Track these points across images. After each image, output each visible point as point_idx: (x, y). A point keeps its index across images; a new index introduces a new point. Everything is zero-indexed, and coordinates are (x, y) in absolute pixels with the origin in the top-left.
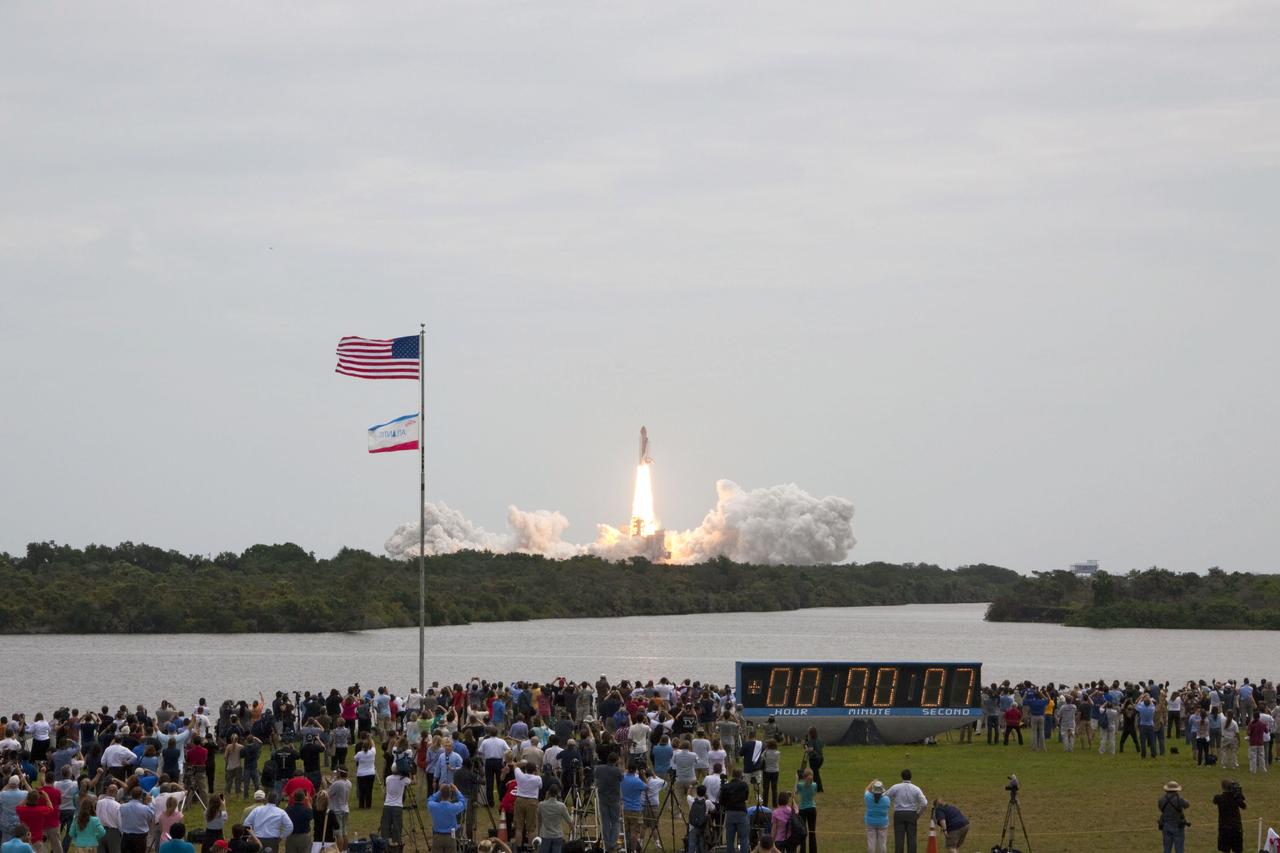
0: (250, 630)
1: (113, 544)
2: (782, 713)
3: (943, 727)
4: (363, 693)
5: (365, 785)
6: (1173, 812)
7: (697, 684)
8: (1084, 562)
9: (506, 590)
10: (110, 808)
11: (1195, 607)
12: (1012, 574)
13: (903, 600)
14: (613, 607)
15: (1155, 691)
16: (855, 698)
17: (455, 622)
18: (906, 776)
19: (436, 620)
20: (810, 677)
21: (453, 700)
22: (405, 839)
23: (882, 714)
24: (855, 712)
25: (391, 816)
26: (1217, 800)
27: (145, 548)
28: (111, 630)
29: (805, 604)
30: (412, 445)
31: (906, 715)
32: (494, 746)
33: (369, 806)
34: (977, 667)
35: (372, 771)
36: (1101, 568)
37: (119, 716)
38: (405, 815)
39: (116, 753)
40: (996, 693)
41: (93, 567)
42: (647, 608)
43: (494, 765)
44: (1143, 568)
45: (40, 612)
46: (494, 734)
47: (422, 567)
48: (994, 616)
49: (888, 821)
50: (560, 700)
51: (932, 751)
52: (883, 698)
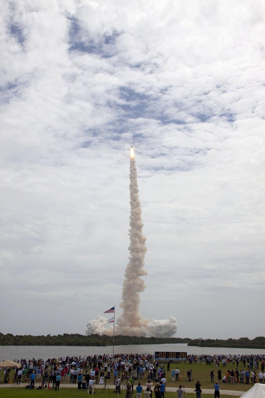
0: (91, 346)
1: (74, 334)
2: (161, 359)
3: (182, 361)
4: (106, 355)
5: (106, 368)
6: (212, 374)
7: (149, 355)
8: (200, 338)
9: (125, 341)
10: (72, 371)
11: (214, 344)
12: (191, 339)
13: (177, 343)
14: (138, 343)
15: (210, 356)
16: (170, 357)
17: (118, 345)
18: (177, 368)
19: (115, 345)
20: (165, 354)
21: (116, 356)
22: (111, 376)
23: (174, 359)
24: (170, 359)
25: (109, 373)
26: (218, 372)
27: (78, 334)
28: (73, 345)
29: (164, 343)
30: (113, 321)
31: (177, 359)
32: (123, 363)
33: (106, 371)
34: (186, 353)
35: (107, 366)
36: (202, 339)
37: (74, 358)
38: (111, 373)
39: (74, 363)
40: (189, 356)
41: (72, 337)
42: (143, 343)
43: (123, 366)
44: (208, 339)
45: (65, 343)
46: (123, 361)
47: (114, 337)
48: (189, 345)
49: (175, 375)
50: (131, 357)
51: (180, 364)
52: (174, 357)
